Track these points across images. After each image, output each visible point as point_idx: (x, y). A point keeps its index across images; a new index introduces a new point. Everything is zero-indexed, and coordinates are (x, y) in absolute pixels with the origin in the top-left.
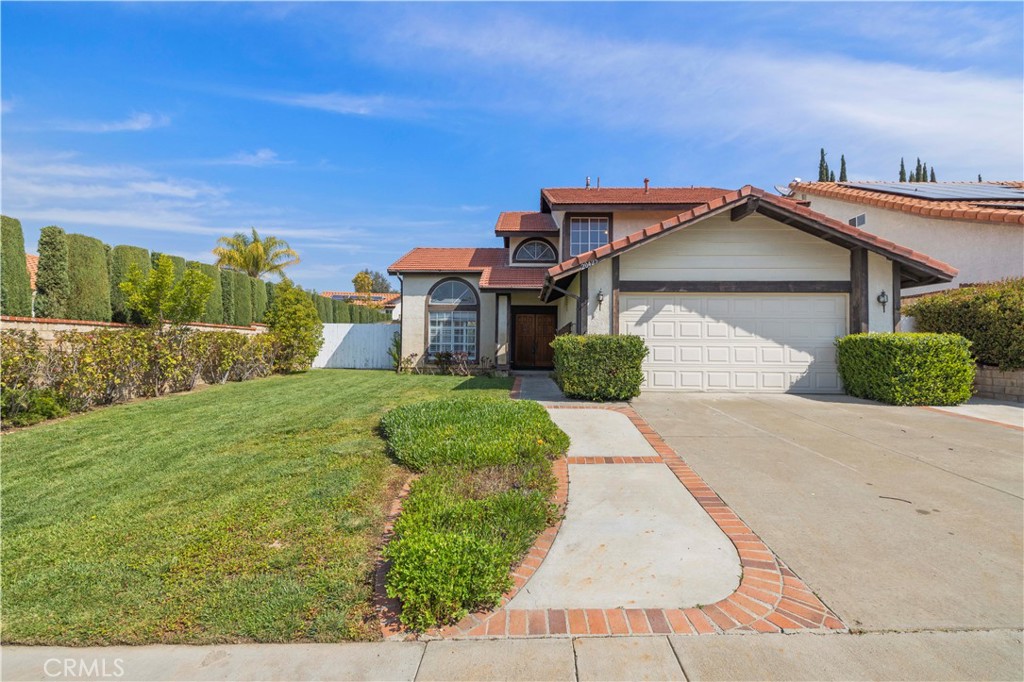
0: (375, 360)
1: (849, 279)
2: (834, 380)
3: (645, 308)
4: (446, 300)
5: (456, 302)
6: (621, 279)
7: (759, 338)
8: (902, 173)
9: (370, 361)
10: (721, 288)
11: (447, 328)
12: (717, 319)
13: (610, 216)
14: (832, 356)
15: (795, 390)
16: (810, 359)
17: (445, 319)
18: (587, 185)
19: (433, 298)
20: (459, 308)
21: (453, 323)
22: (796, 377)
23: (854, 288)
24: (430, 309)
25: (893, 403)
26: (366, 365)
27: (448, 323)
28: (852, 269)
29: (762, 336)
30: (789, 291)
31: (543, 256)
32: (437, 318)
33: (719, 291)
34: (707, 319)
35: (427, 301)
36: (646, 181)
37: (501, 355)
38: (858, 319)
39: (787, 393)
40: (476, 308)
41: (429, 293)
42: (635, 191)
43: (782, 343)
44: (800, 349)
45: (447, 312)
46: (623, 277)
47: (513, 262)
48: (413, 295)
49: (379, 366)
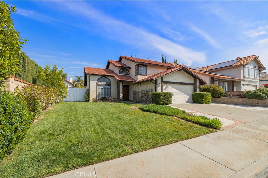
0: (77, 99)
1: (193, 83)
2: (191, 100)
3: (165, 87)
4: (102, 82)
5: (105, 83)
6: (163, 81)
7: (182, 93)
8: (174, 62)
9: (76, 99)
10: (177, 83)
11: (102, 90)
12: (176, 89)
13: (147, 66)
14: (191, 97)
15: (187, 102)
16: (189, 97)
17: (102, 88)
18: (132, 56)
19: (99, 82)
20: (106, 85)
21: (104, 89)
22: (187, 100)
23: (194, 84)
24: (98, 85)
25: (203, 104)
26: (74, 100)
27: (103, 89)
28: (194, 81)
29: (183, 93)
30: (186, 85)
31: (126, 73)
32: (100, 87)
33: (177, 84)
34: (175, 89)
35: (97, 83)
36: (148, 58)
37: (121, 97)
38: (195, 90)
39: (186, 103)
40: (110, 85)
41: (98, 80)
42: (145, 60)
43: (185, 94)
44: (187, 95)
45: (102, 86)
46: (164, 80)
47: (119, 74)
48: (93, 81)
49: (79, 101)
